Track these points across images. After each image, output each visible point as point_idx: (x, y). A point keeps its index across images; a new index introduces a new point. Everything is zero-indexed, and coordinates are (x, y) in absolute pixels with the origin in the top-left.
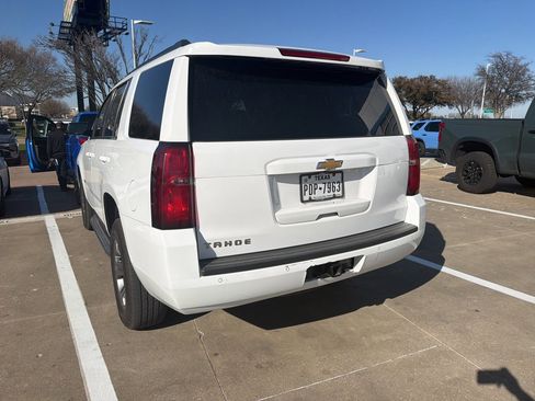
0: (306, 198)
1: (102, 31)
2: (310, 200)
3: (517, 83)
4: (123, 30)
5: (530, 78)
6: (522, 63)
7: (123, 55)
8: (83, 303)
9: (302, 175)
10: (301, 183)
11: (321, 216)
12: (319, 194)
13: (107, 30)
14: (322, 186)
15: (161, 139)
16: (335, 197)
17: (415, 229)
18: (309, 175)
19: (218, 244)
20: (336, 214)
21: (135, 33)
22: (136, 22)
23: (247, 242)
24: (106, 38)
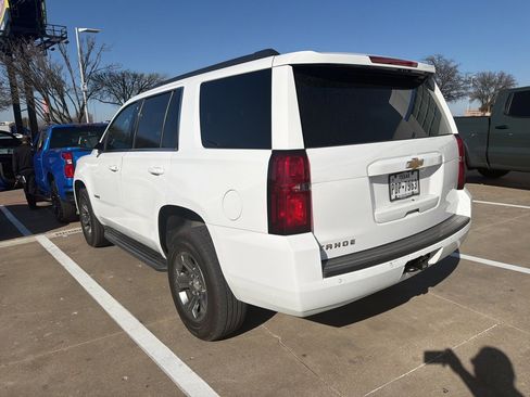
0: (393, 197)
1: (39, 40)
2: (397, 199)
3: (449, 83)
4: (62, 38)
5: (459, 79)
6: (452, 65)
7: (68, 64)
8: (137, 321)
9: (390, 175)
10: (389, 183)
11: (408, 213)
12: (402, 192)
13: (45, 39)
14: (403, 184)
15: (274, 148)
16: (413, 194)
17: (468, 220)
18: (395, 174)
19: (329, 246)
20: (418, 210)
21: (81, 42)
22: (80, 30)
23: (353, 242)
24: (45, 47)
